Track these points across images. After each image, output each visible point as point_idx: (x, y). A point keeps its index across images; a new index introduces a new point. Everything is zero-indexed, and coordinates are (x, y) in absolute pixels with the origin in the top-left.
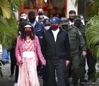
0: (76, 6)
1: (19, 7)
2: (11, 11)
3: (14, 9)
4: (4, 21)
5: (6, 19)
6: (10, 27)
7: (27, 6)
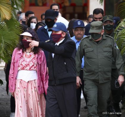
0: (103, 1)
1: (22, 3)
2: (12, 8)
3: (15, 6)
4: (2, 24)
5: (5, 20)
6: (11, 31)
7: (33, 2)
